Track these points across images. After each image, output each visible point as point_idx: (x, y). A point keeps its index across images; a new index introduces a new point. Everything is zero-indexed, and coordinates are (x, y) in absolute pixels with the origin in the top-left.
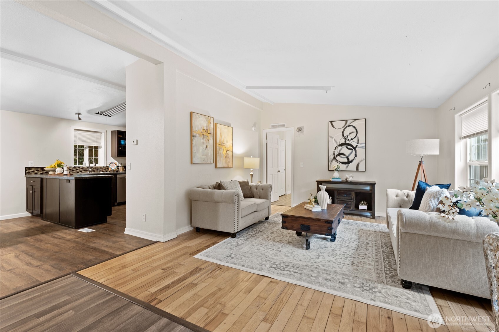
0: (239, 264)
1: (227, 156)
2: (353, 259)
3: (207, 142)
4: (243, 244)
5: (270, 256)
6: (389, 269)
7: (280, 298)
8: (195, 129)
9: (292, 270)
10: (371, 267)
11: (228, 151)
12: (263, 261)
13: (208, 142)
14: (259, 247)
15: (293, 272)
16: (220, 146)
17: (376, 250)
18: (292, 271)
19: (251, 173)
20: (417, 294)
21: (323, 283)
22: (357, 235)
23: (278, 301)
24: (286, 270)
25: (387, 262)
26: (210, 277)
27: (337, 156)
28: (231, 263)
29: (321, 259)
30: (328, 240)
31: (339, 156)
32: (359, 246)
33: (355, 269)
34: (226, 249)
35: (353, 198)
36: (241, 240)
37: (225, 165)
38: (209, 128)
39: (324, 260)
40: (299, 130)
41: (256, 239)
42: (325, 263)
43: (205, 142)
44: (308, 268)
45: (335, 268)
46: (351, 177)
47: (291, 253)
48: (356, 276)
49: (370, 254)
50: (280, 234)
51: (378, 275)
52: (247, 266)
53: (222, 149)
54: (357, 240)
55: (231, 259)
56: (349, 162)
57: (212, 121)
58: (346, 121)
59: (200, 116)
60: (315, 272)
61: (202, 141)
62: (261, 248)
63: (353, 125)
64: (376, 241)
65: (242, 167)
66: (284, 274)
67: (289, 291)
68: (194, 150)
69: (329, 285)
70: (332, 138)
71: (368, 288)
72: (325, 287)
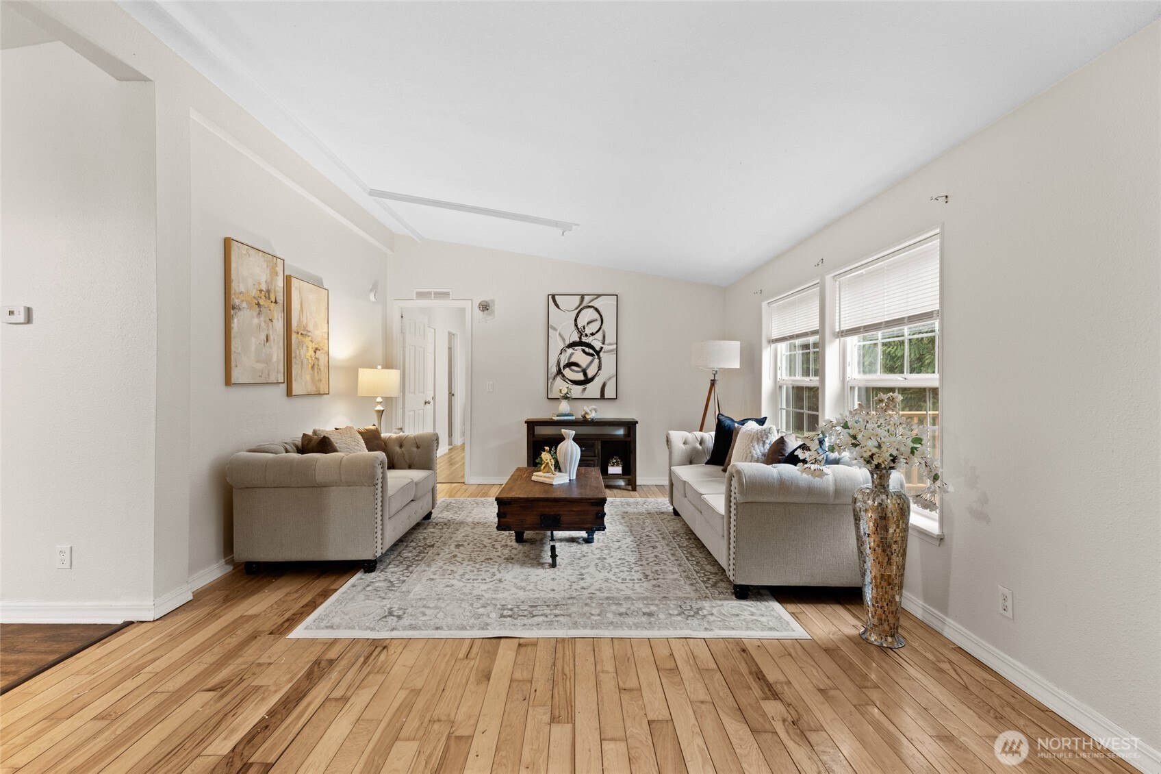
0: (427, 627)
1: (316, 364)
2: (641, 568)
3: (268, 326)
4: (404, 581)
5: (487, 596)
6: (704, 573)
7: (558, 671)
8: (239, 286)
9: (547, 611)
10: (676, 576)
11: (318, 352)
12: (478, 608)
13: (270, 324)
14: (448, 580)
15: (552, 616)
16: (299, 336)
17: (668, 545)
18: (550, 614)
19: (376, 409)
20: (758, 603)
21: (619, 622)
22: (624, 524)
23: (558, 677)
24: (536, 616)
25: (695, 563)
26: (369, 674)
27: (564, 368)
28: (404, 628)
29: (588, 580)
30: (580, 540)
31: (568, 369)
32: (638, 543)
33: (654, 586)
34: (367, 601)
35: (598, 453)
36: (392, 573)
37: (311, 388)
38: (273, 288)
39: (595, 580)
40: (485, 307)
41: (429, 566)
42: (600, 586)
43: (263, 324)
44: (575, 601)
45: (622, 590)
46: (594, 412)
47: (526, 579)
48: (665, 597)
49: (662, 553)
50: (478, 545)
51: (695, 588)
52: (448, 626)
53: (304, 347)
54: (629, 534)
55: (397, 621)
56: (587, 381)
57: (280, 269)
58: (583, 296)
59: (252, 252)
60: (593, 605)
61: (256, 321)
62: (453, 582)
63: (596, 306)
64: (659, 531)
65: (352, 393)
66: (538, 625)
67: (567, 652)
68: (236, 345)
69: (630, 623)
70: (555, 329)
71: (692, 613)
72: (626, 628)
